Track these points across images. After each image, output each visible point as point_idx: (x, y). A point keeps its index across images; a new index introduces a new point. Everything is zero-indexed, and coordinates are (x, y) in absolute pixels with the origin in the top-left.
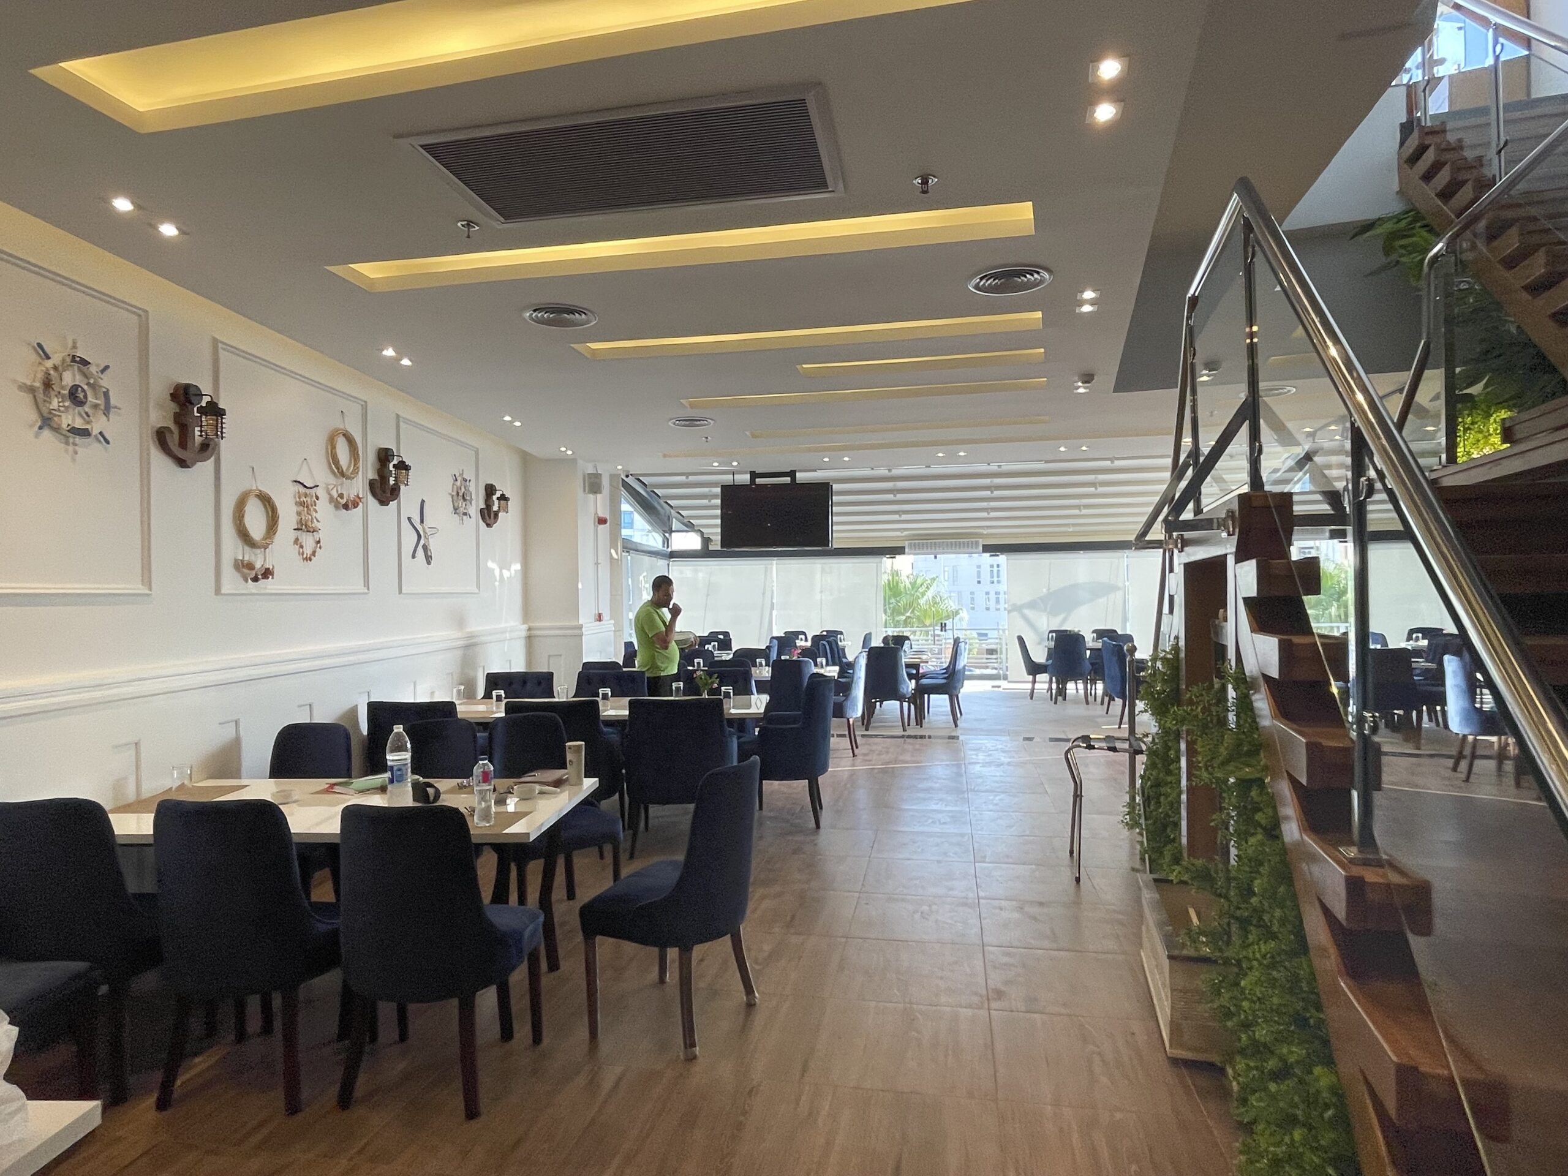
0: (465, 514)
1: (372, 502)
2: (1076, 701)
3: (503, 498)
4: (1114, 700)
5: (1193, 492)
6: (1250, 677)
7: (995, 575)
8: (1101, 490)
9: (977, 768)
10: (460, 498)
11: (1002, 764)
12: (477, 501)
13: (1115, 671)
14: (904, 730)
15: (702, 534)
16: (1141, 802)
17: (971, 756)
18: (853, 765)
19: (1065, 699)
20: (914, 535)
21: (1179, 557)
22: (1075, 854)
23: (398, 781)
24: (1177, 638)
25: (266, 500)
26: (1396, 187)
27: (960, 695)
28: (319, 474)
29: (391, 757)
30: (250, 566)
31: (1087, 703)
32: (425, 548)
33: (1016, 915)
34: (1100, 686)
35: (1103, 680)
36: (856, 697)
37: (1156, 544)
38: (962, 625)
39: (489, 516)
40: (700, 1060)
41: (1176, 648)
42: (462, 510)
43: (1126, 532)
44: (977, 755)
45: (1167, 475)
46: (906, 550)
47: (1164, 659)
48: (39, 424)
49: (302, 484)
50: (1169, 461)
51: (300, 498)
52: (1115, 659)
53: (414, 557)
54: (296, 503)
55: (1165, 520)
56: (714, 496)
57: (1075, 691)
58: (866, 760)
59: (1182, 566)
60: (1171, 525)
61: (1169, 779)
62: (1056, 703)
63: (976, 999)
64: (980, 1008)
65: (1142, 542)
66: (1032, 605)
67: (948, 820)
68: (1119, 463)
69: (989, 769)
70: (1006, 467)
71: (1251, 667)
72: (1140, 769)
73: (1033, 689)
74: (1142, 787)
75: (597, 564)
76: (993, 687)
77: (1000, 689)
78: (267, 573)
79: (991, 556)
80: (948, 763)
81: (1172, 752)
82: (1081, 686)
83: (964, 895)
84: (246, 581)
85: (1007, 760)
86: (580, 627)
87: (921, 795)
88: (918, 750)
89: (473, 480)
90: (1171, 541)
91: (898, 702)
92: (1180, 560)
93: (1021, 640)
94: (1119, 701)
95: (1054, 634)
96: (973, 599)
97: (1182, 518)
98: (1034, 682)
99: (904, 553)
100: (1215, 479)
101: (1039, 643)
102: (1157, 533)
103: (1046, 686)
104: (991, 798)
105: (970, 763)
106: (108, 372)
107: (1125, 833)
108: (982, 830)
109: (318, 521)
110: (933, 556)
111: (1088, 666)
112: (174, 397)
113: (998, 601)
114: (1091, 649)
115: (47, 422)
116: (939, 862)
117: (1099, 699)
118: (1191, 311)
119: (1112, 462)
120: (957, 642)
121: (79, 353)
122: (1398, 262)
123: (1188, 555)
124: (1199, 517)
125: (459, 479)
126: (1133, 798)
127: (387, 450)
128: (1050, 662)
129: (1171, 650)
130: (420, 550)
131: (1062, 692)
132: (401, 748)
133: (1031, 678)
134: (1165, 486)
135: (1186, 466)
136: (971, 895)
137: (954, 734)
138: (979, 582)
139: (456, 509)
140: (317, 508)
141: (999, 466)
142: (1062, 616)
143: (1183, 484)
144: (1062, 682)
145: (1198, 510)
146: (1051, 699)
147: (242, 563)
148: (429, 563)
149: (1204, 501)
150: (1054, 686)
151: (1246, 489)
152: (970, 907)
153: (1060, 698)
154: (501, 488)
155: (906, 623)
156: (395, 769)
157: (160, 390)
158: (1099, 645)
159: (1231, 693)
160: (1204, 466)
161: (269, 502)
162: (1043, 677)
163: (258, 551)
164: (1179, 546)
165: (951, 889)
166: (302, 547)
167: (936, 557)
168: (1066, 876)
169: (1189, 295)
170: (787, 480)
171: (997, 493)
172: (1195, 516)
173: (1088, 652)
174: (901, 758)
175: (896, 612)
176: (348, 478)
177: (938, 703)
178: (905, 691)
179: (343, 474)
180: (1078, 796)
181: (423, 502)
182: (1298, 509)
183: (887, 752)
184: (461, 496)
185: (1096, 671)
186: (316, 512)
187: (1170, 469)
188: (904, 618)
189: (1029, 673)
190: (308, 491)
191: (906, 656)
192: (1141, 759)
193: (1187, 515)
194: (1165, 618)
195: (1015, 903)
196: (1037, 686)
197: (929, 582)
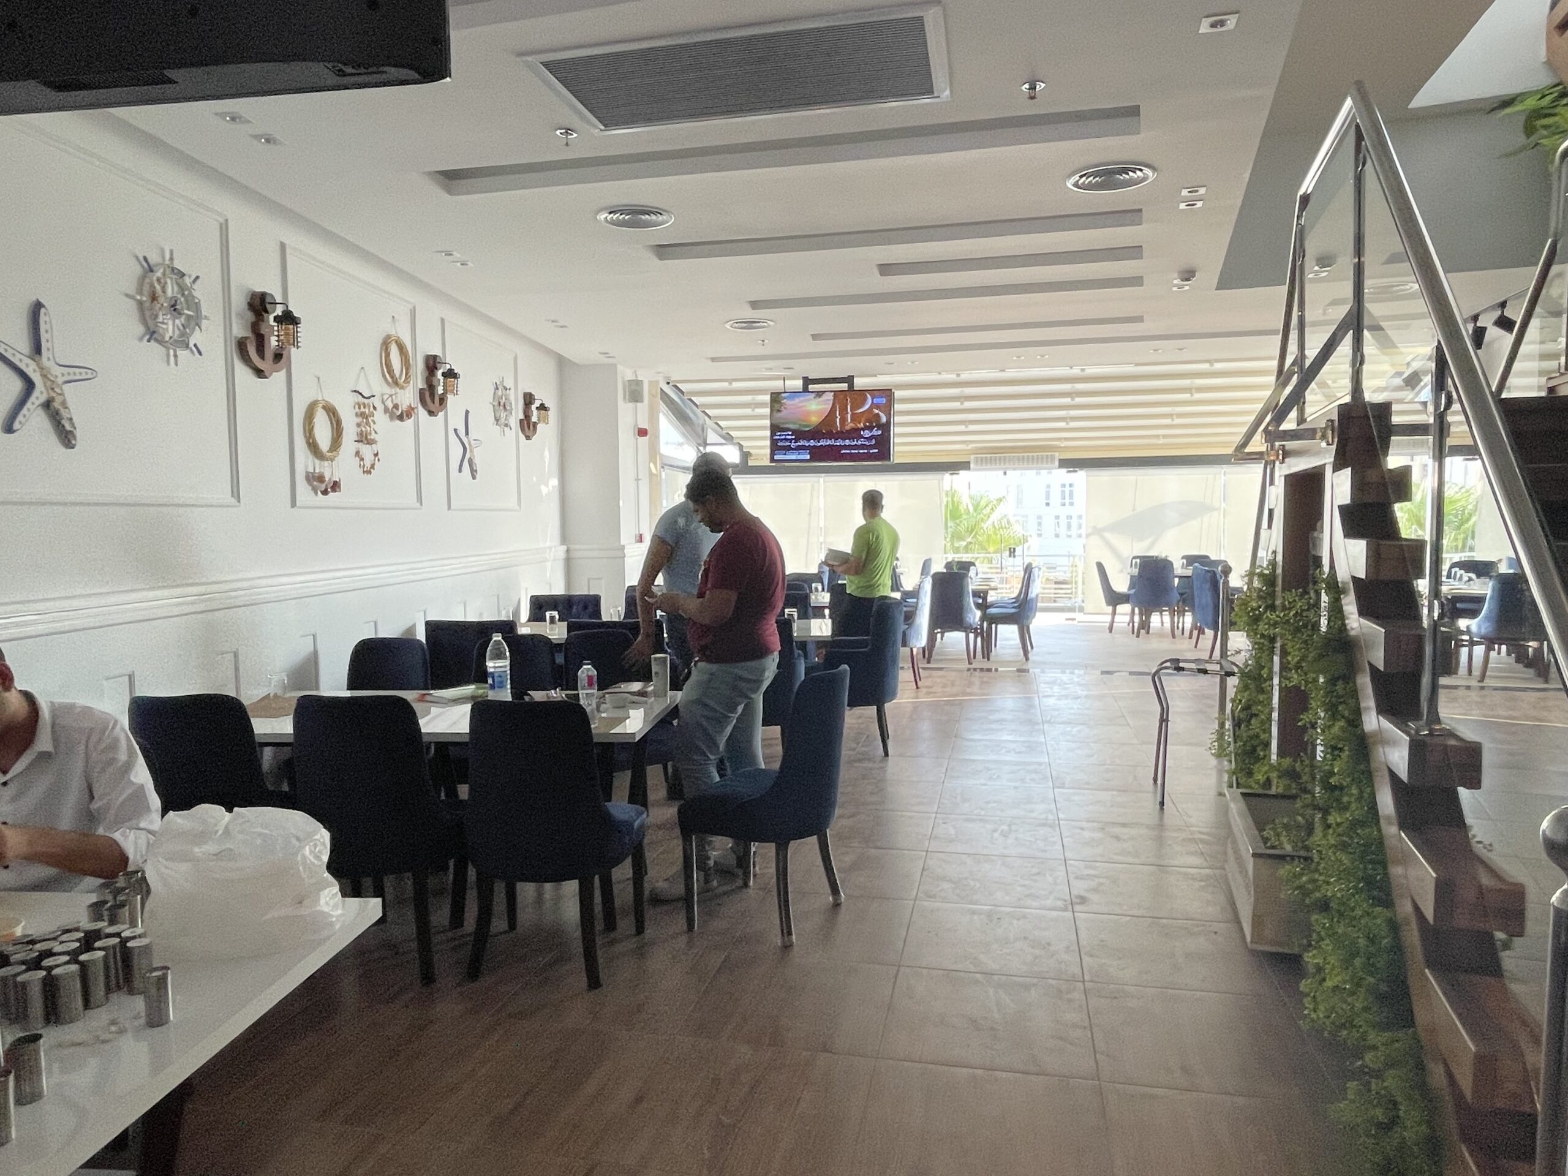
0: (506, 425)
1: (422, 412)
2: (1161, 635)
3: (542, 407)
4: (1203, 633)
5: (1297, 399)
6: (1342, 582)
7: (1067, 495)
8: (1198, 396)
9: (1051, 701)
10: (502, 408)
11: (1079, 697)
12: (517, 412)
13: (1207, 598)
14: (970, 663)
15: (741, 447)
16: (1231, 727)
17: (1043, 688)
18: (917, 697)
19: (1148, 633)
20: (981, 448)
21: (1280, 469)
22: (1159, 782)
23: (499, 687)
24: (1274, 552)
25: (332, 412)
26: (1543, 55)
27: (1031, 627)
28: (375, 384)
29: (490, 665)
30: (321, 478)
31: (1174, 636)
32: (471, 462)
33: (1098, 835)
34: (1188, 619)
35: (1193, 610)
36: (920, 626)
37: (1257, 457)
38: (1033, 551)
39: (528, 426)
40: (796, 949)
41: (1273, 564)
42: (503, 420)
43: (1225, 444)
44: (1052, 689)
45: (1272, 379)
46: (972, 466)
47: (1261, 575)
48: (147, 337)
49: (361, 394)
50: (1274, 364)
51: (359, 408)
52: (1208, 586)
53: (460, 471)
54: (357, 415)
55: (1265, 430)
56: (761, 405)
57: (1160, 625)
58: (931, 693)
59: (1283, 479)
60: (1272, 436)
61: (1261, 697)
62: (1138, 636)
63: (1060, 904)
64: (1065, 910)
65: (1241, 455)
66: (1115, 528)
67: (1024, 749)
68: (1218, 366)
69: (1066, 702)
70: (1091, 371)
71: (1343, 575)
72: (1231, 693)
73: (1113, 621)
74: (1232, 711)
75: (638, 480)
76: (1067, 619)
77: (1075, 622)
78: (336, 486)
79: (1069, 472)
80: (1019, 696)
81: (1266, 670)
82: (1167, 618)
83: (1043, 816)
84: (316, 494)
85: (1085, 693)
86: (623, 547)
87: (993, 726)
88: (986, 682)
89: (513, 389)
90: (1273, 452)
91: (963, 634)
92: (1282, 471)
93: (1100, 567)
94: (1209, 633)
95: (1138, 561)
96: (1040, 524)
97: (1282, 428)
98: (1114, 613)
99: (969, 469)
100: (1320, 385)
101: (1121, 571)
102: (1258, 444)
103: (1127, 619)
104: (1069, 729)
105: (1044, 696)
106: (198, 282)
107: (1213, 762)
108: (1060, 759)
109: (376, 433)
110: (1002, 472)
111: (1176, 596)
112: (251, 306)
113: (1069, 527)
114: (1180, 577)
115: (152, 334)
116: (1016, 788)
117: (1187, 633)
118: (1301, 210)
119: (1211, 365)
120: (1028, 570)
121: (177, 265)
122: (1537, 144)
123: (1289, 467)
124: (1302, 427)
125: (500, 387)
126: (1222, 725)
127: (435, 357)
128: (1132, 591)
129: (1268, 566)
130: (466, 464)
131: (1145, 625)
132: (499, 656)
133: (1110, 609)
134: (1270, 392)
135: (1291, 374)
136: (1050, 817)
137: (1024, 667)
138: (1048, 504)
139: (497, 420)
140: (375, 418)
141: (1083, 370)
142: (1149, 541)
143: (1289, 389)
144: (1146, 613)
145: (1301, 420)
146: (1133, 633)
147: (313, 477)
148: (474, 477)
149: (1309, 410)
150: (1137, 619)
151: (1347, 399)
152: (1050, 826)
153: (1142, 631)
154: (540, 397)
155: (967, 549)
156: (496, 675)
157: (239, 302)
158: (1189, 572)
159: (1324, 598)
160: (1309, 374)
161: (334, 414)
162: (1125, 608)
163: (326, 463)
164: (1281, 457)
165: (1032, 811)
166: (362, 459)
167: (1005, 473)
168: (1150, 802)
169: (1301, 192)
170: (844, 386)
171: (1079, 400)
172: (1298, 425)
173: (1176, 580)
174: (968, 690)
175: (956, 536)
176: (402, 388)
177: (1007, 633)
178: (971, 621)
179: (396, 383)
180: (1164, 720)
181: (467, 412)
182: (1396, 419)
183: (953, 685)
184: (501, 405)
185: (1186, 600)
186: (374, 423)
187: (1275, 374)
188: (964, 543)
189: (1109, 603)
190: (366, 401)
191: (973, 583)
192: (1233, 682)
193: (1289, 424)
194: (1264, 533)
195: (1095, 824)
196: (1117, 618)
197: (995, 502)
